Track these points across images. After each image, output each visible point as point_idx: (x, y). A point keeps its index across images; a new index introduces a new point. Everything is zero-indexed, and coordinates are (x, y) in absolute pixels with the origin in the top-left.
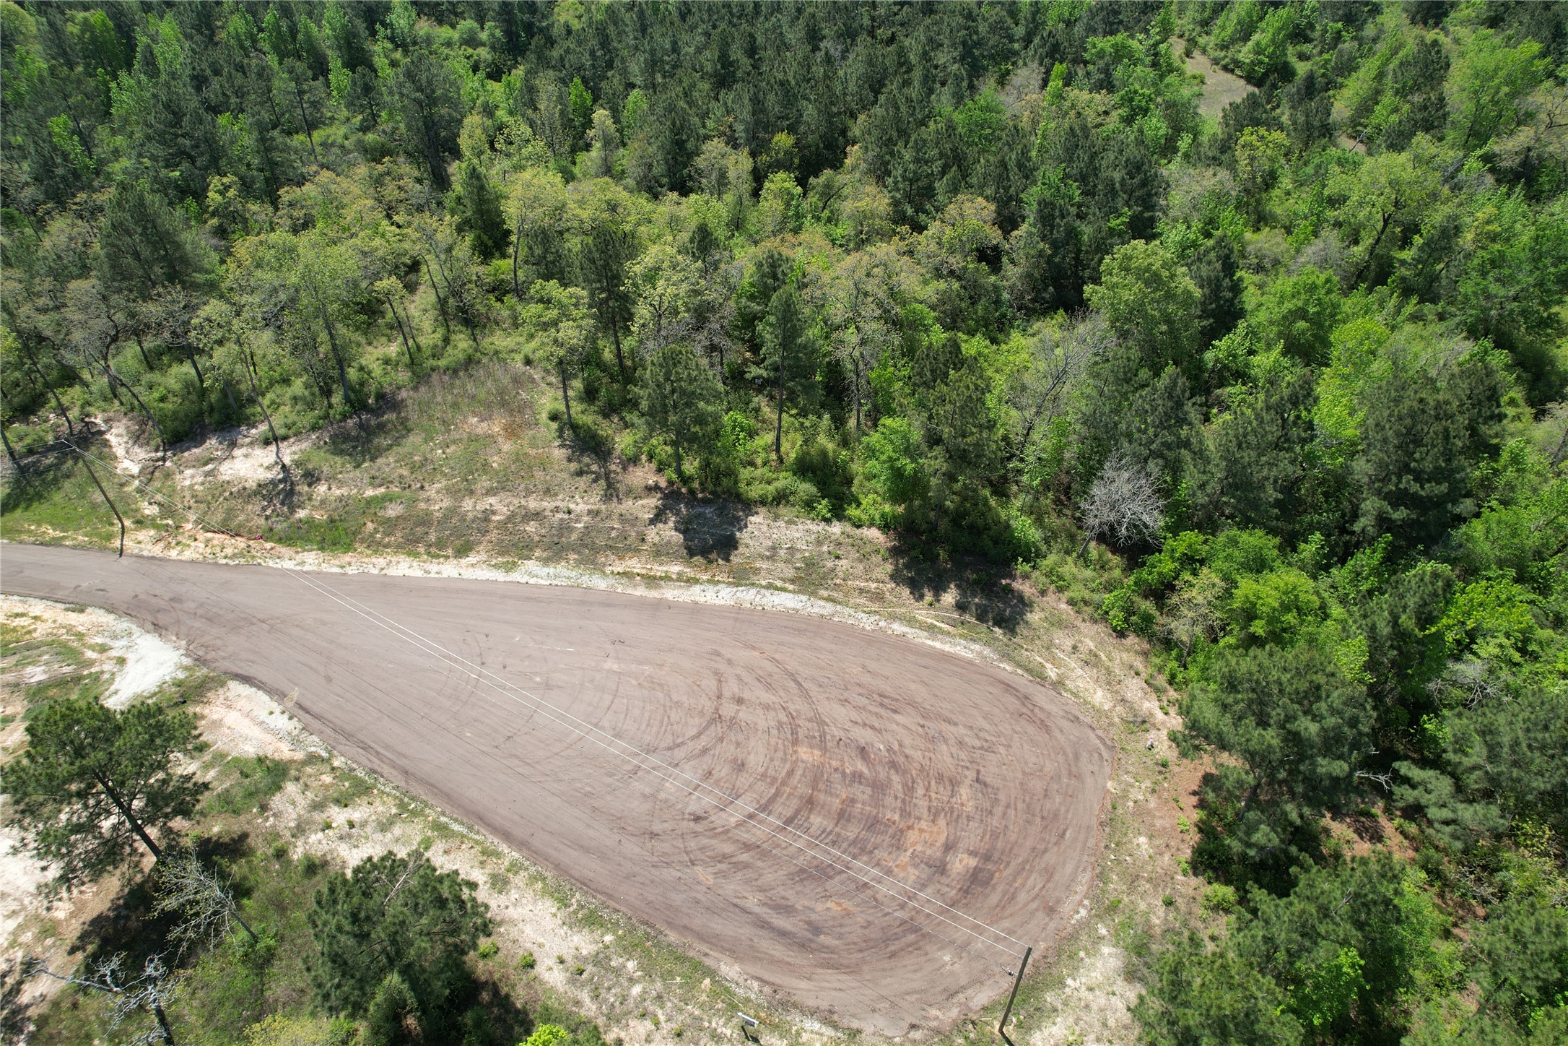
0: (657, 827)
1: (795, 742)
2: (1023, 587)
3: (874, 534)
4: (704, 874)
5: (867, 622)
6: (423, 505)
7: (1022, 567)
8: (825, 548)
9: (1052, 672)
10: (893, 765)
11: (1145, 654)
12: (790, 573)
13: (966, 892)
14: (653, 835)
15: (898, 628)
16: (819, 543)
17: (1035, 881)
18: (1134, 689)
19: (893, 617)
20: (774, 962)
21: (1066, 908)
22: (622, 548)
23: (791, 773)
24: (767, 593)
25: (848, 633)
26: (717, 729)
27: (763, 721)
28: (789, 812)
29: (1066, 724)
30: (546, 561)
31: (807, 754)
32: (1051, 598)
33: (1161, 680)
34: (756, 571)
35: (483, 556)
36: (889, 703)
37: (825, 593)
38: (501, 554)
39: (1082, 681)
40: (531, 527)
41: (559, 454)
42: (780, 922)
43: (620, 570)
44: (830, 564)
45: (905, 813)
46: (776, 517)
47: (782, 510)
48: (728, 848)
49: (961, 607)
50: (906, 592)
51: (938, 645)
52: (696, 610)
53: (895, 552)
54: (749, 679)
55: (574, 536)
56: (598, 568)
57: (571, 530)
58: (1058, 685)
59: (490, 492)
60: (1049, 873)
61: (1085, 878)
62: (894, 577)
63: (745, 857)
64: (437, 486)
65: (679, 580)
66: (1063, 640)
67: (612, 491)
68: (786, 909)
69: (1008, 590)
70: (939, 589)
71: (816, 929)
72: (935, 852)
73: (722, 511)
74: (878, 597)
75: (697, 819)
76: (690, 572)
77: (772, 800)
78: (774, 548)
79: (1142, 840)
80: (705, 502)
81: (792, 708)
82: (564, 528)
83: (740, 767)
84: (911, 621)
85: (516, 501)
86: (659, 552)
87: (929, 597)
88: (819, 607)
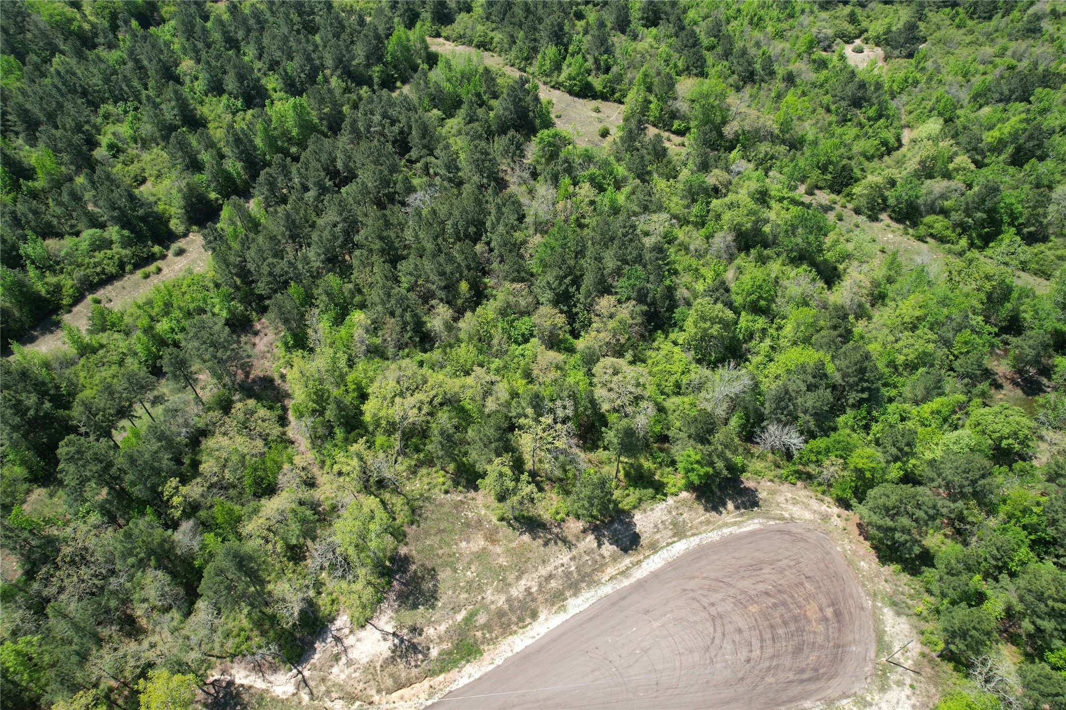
0: (740, 675)
1: (746, 607)
2: (751, 484)
3: (684, 495)
4: (770, 679)
5: (714, 536)
6: (493, 607)
7: (743, 477)
8: (674, 513)
9: (786, 515)
10: (780, 591)
11: (805, 487)
12: (670, 533)
13: (839, 621)
14: (742, 679)
15: (726, 531)
16: (670, 512)
17: (851, 602)
18: (814, 505)
19: (720, 527)
20: (816, 691)
21: (865, 605)
22: (600, 567)
23: (756, 620)
24: (670, 548)
25: (713, 546)
26: (718, 622)
27: (728, 606)
28: (770, 636)
29: (808, 534)
30: (575, 595)
31: (754, 609)
32: (762, 483)
33: (820, 495)
34: (657, 541)
35: (546, 612)
36: (755, 567)
37: (689, 533)
38: (553, 605)
39: (798, 512)
40: (553, 584)
42: (805, 676)
43: (607, 578)
44: (681, 519)
45: (800, 607)
46: (645, 511)
47: (644, 505)
48: (767, 664)
49: (737, 508)
50: (714, 513)
51: (744, 529)
53: (698, 498)
54: (706, 593)
55: (575, 575)
56: (598, 583)
57: (571, 573)
58: (792, 519)
59: (519, 578)
60: (851, 595)
61: (860, 590)
62: (706, 510)
63: (774, 663)
64: (489, 592)
65: (634, 566)
66: (781, 499)
67: (568, 544)
68: (802, 671)
69: (745, 489)
70: (724, 505)
71: (816, 670)
72: (819, 615)
73: (622, 522)
74: (708, 522)
75: (748, 661)
76: (634, 559)
77: (761, 635)
78: (656, 526)
79: (862, 563)
80: (611, 522)
81: (730, 593)
82: (568, 575)
83: (740, 631)
84: (726, 525)
85: (534, 575)
86: (614, 559)
87: (724, 511)
88: (692, 542)
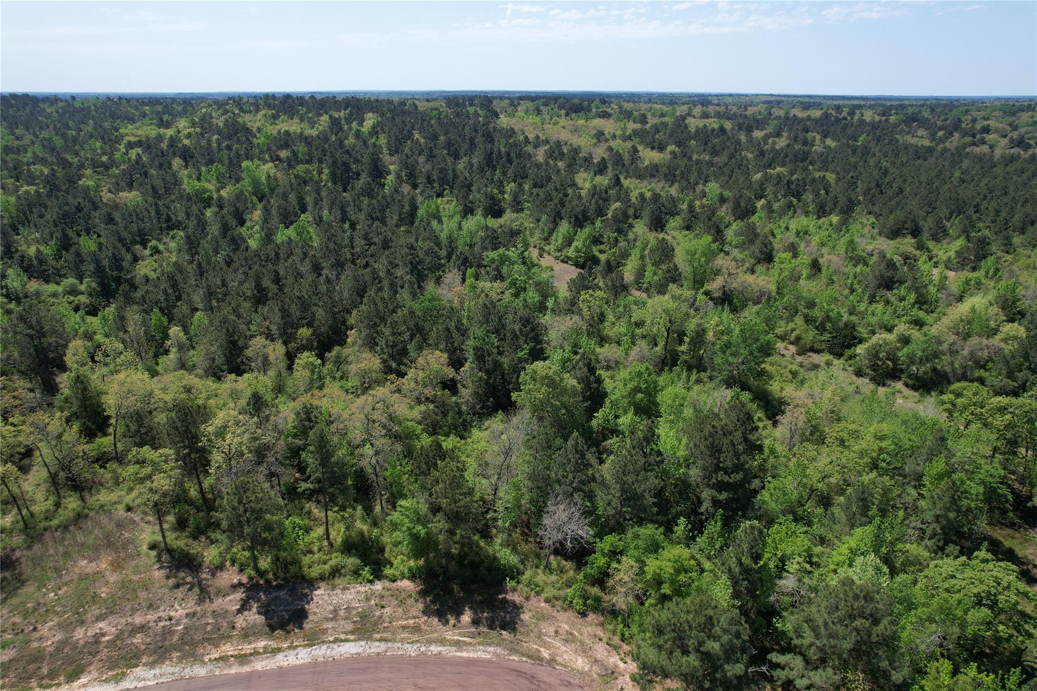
2: (515, 598)
3: (406, 584)
5: (412, 650)
6: (35, 645)
7: (510, 584)
8: (373, 602)
9: (546, 654)
11: (602, 624)
12: (350, 627)
15: (435, 649)
16: (368, 599)
18: (601, 650)
19: (430, 642)
22: (217, 638)
24: (335, 646)
25: (399, 662)
30: (152, 665)
32: (533, 601)
33: (616, 640)
34: (324, 631)
35: (95, 674)
37: (377, 636)
38: (111, 668)
39: (566, 653)
40: (138, 640)
41: (159, 574)
43: (216, 656)
44: (378, 613)
46: (334, 587)
47: (337, 581)
49: (476, 622)
50: (435, 620)
51: (465, 654)
52: (282, 672)
53: (423, 593)
55: (176, 638)
56: (198, 659)
57: (172, 633)
58: (552, 662)
59: (100, 618)
62: (426, 612)
64: (50, 624)
65: (265, 652)
66: (548, 628)
67: (204, 595)
69: (505, 601)
70: (458, 613)
73: (292, 591)
74: (416, 629)
76: (273, 644)
78: (335, 611)
80: (279, 587)
82: (167, 633)
84: (442, 642)
85: (123, 621)
86: (248, 634)
87: (452, 621)
88: (376, 647)
